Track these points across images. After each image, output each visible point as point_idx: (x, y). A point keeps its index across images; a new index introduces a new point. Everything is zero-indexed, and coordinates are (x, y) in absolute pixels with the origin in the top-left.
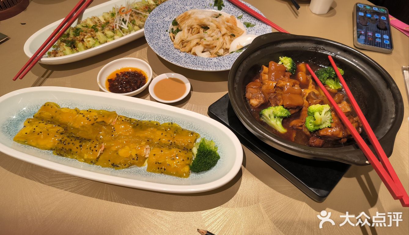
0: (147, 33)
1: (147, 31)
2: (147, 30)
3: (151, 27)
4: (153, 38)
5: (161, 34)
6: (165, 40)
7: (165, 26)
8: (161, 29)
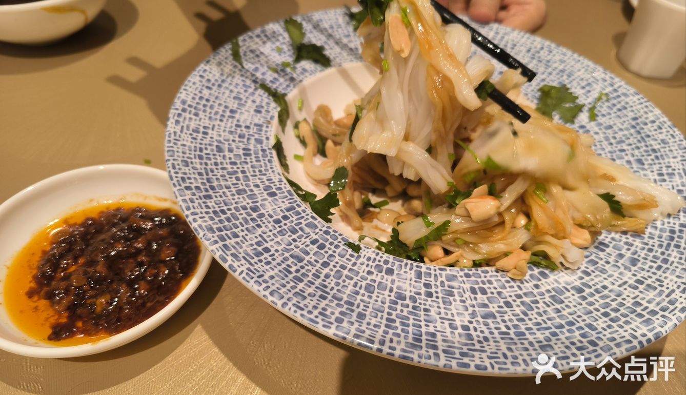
0: (192, 201)
1: (188, 192)
2: (188, 188)
3: (198, 166)
4: (228, 220)
5: (256, 191)
6: (285, 218)
7: (251, 147)
8: (246, 166)
